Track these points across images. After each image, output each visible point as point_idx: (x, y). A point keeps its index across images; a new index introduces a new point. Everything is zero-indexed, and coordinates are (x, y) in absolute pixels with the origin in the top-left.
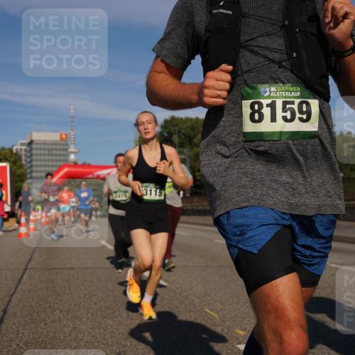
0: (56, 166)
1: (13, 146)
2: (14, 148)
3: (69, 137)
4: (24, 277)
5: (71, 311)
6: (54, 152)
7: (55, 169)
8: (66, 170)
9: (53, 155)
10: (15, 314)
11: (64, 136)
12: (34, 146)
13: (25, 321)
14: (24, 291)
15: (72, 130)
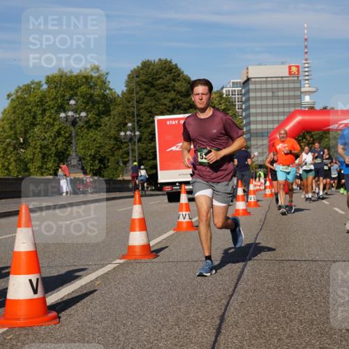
0: (284, 113)
1: (222, 88)
2: (224, 91)
3: (300, 70)
4: (246, 271)
5: (315, 322)
6: (280, 94)
7: (282, 118)
8: (298, 118)
9: (278, 98)
10: (236, 324)
11: (294, 69)
12: (251, 87)
13: (250, 333)
14: (246, 292)
15: (306, 60)
